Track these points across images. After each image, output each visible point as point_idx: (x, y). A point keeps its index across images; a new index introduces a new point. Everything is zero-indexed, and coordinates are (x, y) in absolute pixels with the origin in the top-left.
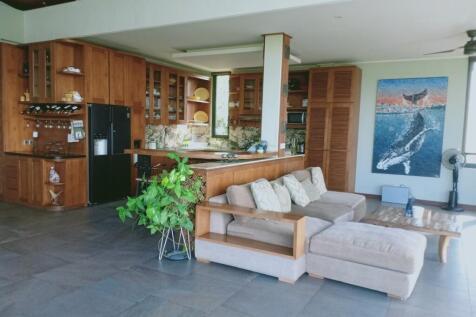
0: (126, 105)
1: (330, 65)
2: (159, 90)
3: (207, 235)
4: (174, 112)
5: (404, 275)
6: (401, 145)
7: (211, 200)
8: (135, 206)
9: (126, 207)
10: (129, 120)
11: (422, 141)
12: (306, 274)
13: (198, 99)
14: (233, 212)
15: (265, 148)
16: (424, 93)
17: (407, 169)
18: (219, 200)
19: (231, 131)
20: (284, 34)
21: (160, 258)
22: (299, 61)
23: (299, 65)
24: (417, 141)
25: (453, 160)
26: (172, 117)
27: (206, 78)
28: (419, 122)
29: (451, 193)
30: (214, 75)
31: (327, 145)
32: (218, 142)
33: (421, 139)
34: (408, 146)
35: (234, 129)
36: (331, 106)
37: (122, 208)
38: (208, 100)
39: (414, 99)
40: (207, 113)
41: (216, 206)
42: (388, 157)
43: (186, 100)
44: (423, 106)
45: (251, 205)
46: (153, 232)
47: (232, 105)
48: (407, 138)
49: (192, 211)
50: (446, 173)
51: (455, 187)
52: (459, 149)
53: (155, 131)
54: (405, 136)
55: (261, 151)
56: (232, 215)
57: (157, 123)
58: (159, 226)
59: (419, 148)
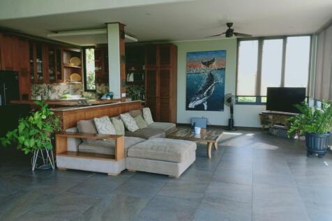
0: (14, 70)
1: (157, 43)
2: (41, 60)
3: (66, 153)
4: (53, 75)
5: (175, 164)
6: (201, 92)
7: (67, 131)
8: (13, 136)
9: (6, 138)
10: (18, 81)
11: (213, 90)
12: (126, 170)
13: (72, 65)
14: (82, 137)
15: (112, 97)
16: (213, 61)
17: (206, 107)
18: (72, 130)
19: (98, 87)
20: (120, 23)
21: (33, 169)
22: (136, 40)
23: (135, 42)
24: (210, 90)
25: (229, 100)
26: (52, 78)
27: (78, 51)
28: (211, 78)
29: (230, 120)
30: (84, 49)
31: (158, 94)
32: (90, 95)
33: (213, 88)
34: (205, 93)
35: (99, 85)
36: (159, 69)
37: (4, 138)
38: (80, 66)
39: (208, 64)
40: (80, 74)
41: (70, 134)
42: (195, 100)
43: (62, 66)
44: (213, 68)
45: (94, 132)
46: (26, 152)
47: (98, 69)
48: (205, 88)
49: (53, 138)
50: (227, 108)
51: (232, 116)
52: (233, 94)
53: (40, 88)
54: (203, 87)
55: (109, 98)
56: (81, 139)
57: (41, 82)
58: (31, 148)
59: (211, 94)
